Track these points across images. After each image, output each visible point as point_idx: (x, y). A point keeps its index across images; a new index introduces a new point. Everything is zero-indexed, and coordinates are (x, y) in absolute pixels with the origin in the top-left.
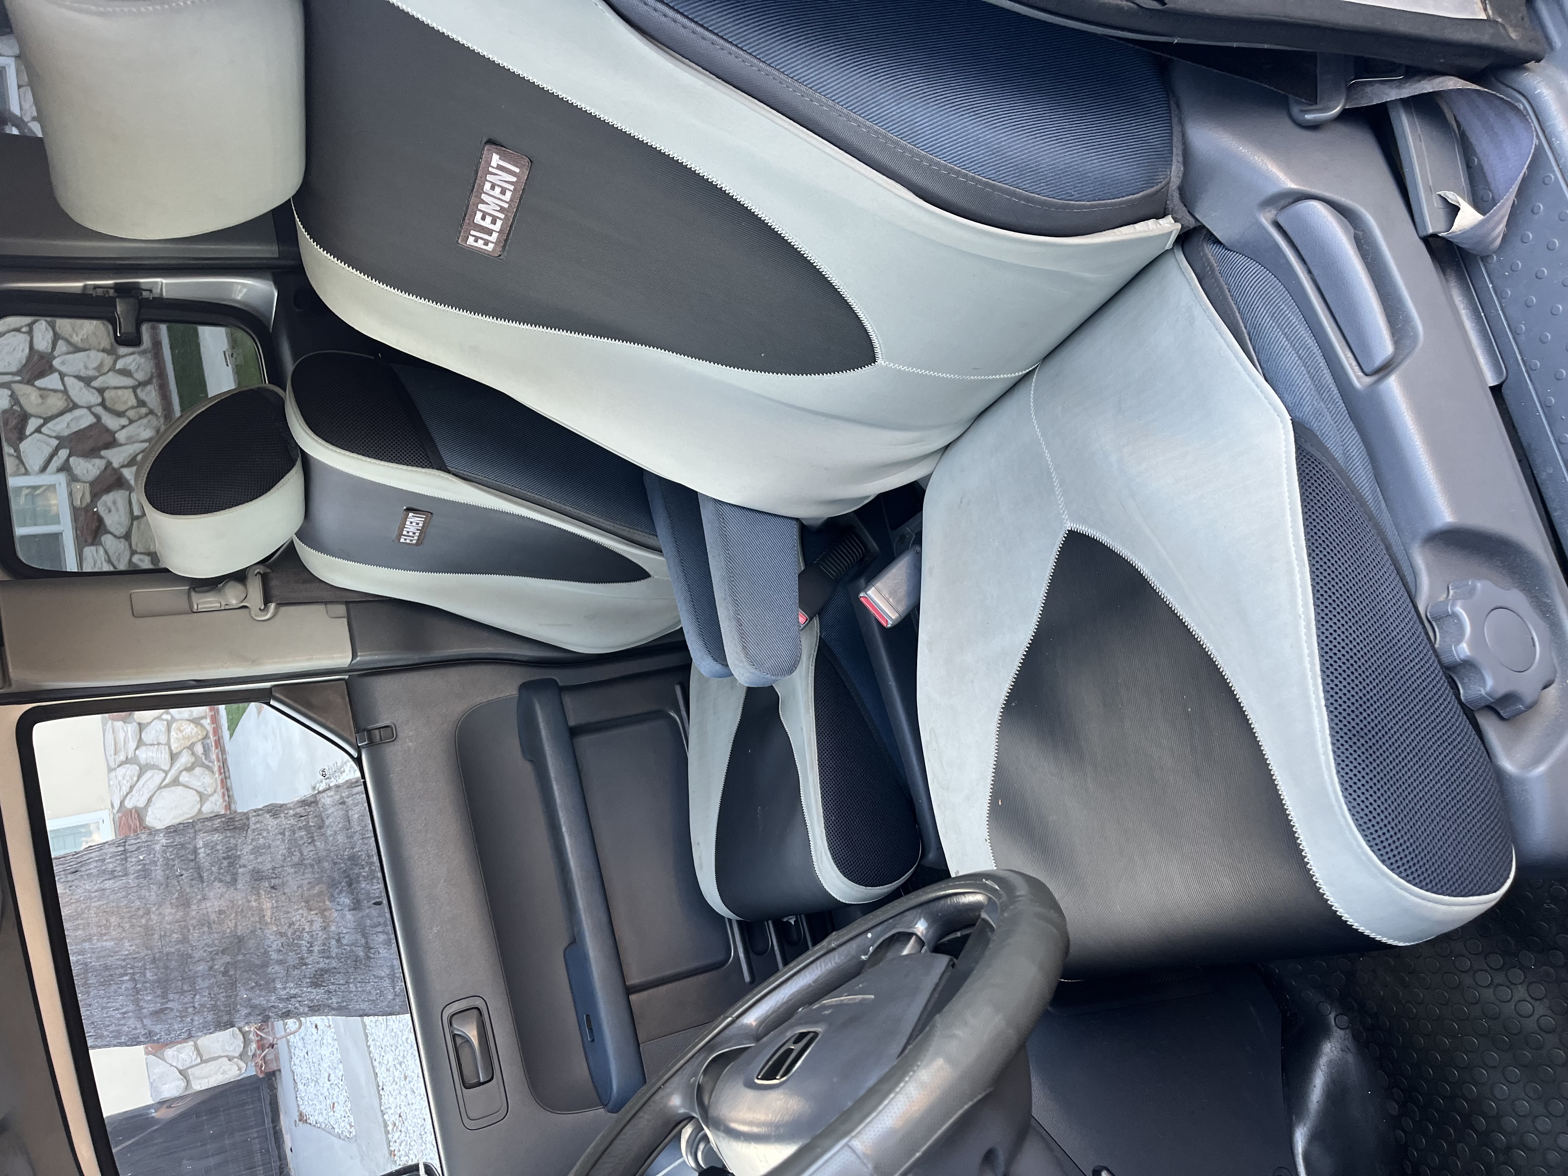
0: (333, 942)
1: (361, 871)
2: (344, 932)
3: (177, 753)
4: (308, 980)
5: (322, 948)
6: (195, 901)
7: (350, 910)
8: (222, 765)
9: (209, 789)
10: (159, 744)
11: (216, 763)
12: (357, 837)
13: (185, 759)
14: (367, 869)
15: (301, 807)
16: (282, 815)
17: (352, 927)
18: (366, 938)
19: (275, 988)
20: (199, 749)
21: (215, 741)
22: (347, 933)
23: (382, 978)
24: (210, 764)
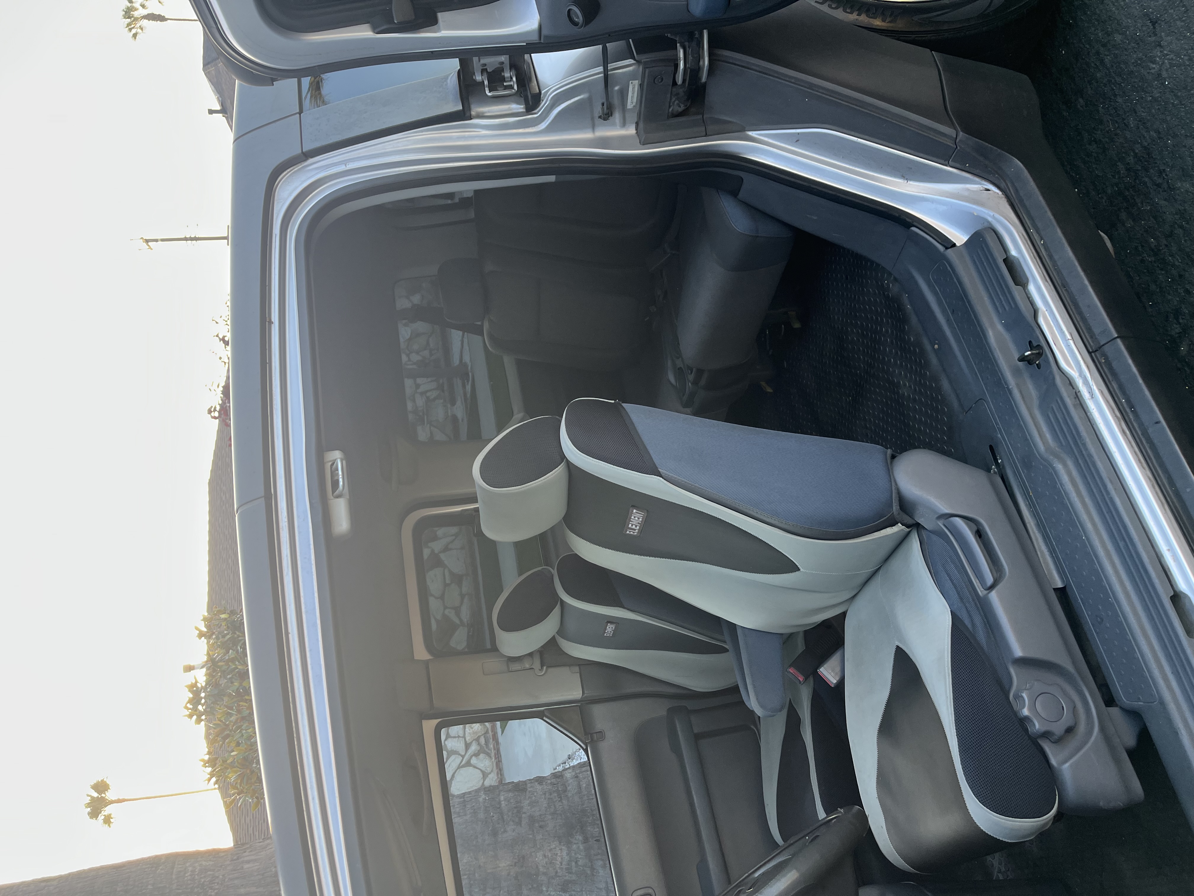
0: (573, 864)
1: (587, 819)
2: (579, 857)
3: (470, 743)
4: (560, 887)
5: (567, 867)
6: (501, 832)
7: (582, 844)
8: (496, 752)
9: (488, 769)
10: (459, 737)
11: (493, 751)
12: (585, 798)
13: (474, 748)
14: (591, 819)
15: (554, 778)
16: (544, 783)
17: (583, 854)
18: (592, 862)
19: (542, 891)
20: (482, 740)
21: (493, 735)
22: (581, 858)
23: (601, 889)
24: (489, 752)
